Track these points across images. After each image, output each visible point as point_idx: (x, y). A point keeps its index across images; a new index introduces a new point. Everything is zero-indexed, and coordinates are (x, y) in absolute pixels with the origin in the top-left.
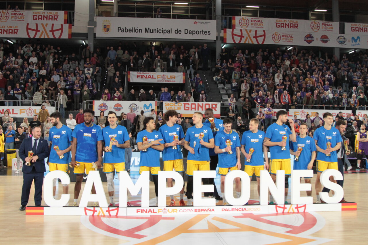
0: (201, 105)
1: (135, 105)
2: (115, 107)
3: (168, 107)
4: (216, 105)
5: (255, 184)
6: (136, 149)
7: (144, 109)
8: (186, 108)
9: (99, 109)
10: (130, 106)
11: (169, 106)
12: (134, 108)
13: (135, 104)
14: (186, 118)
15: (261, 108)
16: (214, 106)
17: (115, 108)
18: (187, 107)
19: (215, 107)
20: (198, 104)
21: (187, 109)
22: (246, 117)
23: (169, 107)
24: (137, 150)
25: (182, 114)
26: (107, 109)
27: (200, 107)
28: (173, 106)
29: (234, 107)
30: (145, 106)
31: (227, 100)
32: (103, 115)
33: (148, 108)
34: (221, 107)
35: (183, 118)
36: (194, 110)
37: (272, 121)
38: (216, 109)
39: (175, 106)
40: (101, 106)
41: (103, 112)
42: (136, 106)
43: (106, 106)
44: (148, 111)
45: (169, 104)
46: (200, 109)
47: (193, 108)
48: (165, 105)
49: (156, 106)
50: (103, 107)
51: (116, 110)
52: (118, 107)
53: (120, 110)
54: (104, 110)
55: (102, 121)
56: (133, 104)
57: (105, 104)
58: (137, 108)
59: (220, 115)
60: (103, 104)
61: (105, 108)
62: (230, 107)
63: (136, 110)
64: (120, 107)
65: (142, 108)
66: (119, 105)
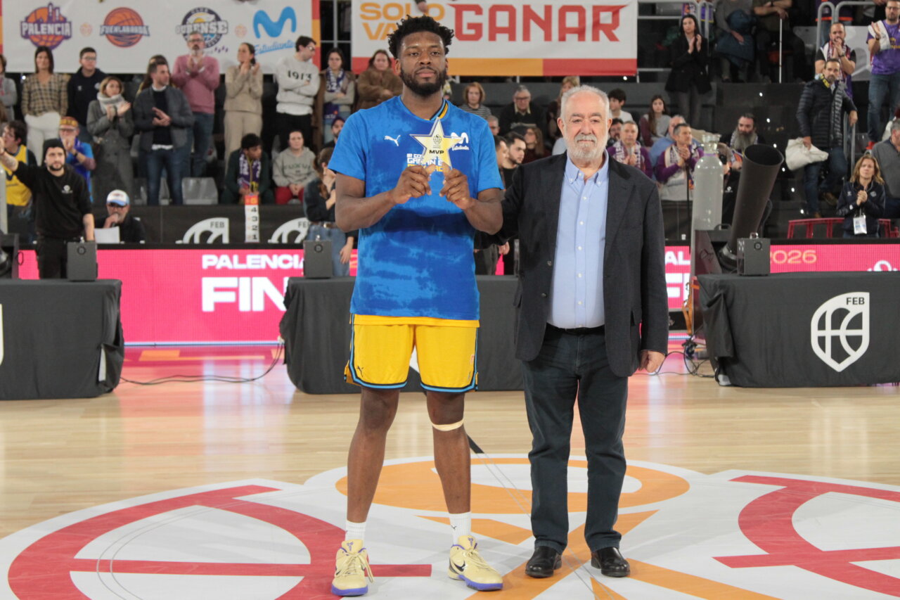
0: (541, 15)
1: (213, 17)
2: (107, 23)
3: (377, 23)
4: (615, 11)
6: (220, 237)
7: (258, 35)
8: (466, 31)
9: (26, 36)
10: (185, 22)
11: (383, 20)
12: (204, 29)
13: (211, 12)
15: (841, 22)
16: (606, 18)
17: (109, 30)
18: (471, 26)
19: (609, 21)
20: (527, 10)
21: (472, 32)
22: (764, 73)
23: (381, 26)
24: (226, 240)
26: (67, 37)
27: (533, 25)
28: (398, 17)
29: (707, 21)
30: (260, 19)
32: (50, 69)
33: (274, 31)
34: (640, 23)
36: (506, 36)
38: (616, 32)
40: (39, 22)
41: (48, 50)
42: (218, 19)
43: (64, 20)
44: (276, 48)
45: (381, 10)
46: (536, 31)
47: (503, 30)
48: (363, 17)
49: (318, 22)
50: (47, 27)
51: (116, 42)
52: (124, 28)
53: (134, 41)
54: (51, 39)
55: (49, 96)
56: (199, 9)
57: (54, 9)
58: (220, 31)
59: (635, 63)
60: (49, 13)
61: (58, 33)
62: (686, 20)
63: (218, 40)
64: (136, 28)
65: (245, 33)
66: (129, 17)
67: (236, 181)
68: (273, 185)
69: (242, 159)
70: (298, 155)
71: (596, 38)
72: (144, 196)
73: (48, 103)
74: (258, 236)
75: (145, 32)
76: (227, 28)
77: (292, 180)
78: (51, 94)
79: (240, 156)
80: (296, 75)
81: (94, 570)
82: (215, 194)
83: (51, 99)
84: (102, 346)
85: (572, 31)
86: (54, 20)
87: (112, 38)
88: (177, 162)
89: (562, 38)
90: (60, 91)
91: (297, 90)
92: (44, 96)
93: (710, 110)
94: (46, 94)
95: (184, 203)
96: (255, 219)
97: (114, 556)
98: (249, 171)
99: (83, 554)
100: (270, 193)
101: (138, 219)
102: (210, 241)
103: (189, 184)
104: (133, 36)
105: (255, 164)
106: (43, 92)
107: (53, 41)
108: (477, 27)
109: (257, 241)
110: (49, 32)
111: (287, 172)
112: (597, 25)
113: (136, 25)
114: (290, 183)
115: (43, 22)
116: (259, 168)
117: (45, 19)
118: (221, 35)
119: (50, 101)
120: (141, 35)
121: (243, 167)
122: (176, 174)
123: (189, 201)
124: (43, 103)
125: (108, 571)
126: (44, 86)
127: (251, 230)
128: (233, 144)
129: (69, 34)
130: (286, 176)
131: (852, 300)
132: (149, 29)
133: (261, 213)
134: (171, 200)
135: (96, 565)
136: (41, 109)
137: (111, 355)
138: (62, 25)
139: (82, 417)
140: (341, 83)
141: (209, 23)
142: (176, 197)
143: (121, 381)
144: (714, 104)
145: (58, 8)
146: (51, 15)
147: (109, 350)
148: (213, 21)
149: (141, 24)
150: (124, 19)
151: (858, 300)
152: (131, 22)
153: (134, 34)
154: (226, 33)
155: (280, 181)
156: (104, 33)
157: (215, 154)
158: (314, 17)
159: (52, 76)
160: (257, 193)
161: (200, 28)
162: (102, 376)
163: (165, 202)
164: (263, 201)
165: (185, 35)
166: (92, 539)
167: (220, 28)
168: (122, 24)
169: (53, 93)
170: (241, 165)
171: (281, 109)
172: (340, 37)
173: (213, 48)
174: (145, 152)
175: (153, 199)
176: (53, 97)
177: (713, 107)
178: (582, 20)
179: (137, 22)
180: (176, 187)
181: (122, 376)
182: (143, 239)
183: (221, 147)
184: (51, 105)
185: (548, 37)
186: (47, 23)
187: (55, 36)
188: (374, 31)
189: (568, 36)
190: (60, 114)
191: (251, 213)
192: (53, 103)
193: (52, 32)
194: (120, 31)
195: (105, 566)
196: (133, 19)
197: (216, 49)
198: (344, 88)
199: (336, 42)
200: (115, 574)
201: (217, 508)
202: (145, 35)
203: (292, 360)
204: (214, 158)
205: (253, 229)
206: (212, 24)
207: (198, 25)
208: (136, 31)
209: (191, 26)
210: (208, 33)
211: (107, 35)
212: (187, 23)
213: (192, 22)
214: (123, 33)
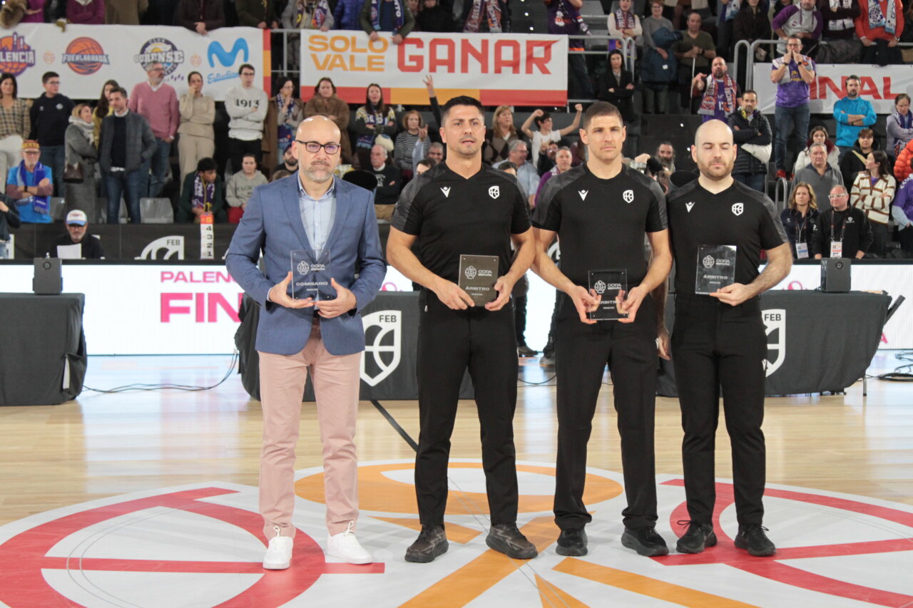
0: (479, 48)
1: (169, 47)
2: (68, 51)
3: (324, 54)
4: (548, 46)
7: (212, 64)
8: (408, 63)
10: (143, 51)
11: (330, 51)
12: (162, 58)
13: (167, 42)
16: (539, 52)
17: (71, 58)
18: (412, 58)
19: (542, 55)
20: (465, 43)
21: (414, 64)
22: (685, 105)
23: (328, 57)
25: (388, 90)
26: (31, 65)
27: (471, 57)
29: (633, 58)
30: (214, 49)
31: (602, 25)
32: (14, 95)
33: (227, 60)
36: (445, 68)
38: (548, 66)
39: (355, 50)
40: (4, 51)
41: (12, 77)
42: (174, 49)
43: (28, 49)
44: (228, 76)
45: (328, 42)
46: (474, 64)
47: (442, 63)
48: (311, 48)
49: (269, 53)
50: (11, 55)
51: (76, 69)
52: (85, 56)
53: (95, 68)
54: (15, 66)
55: (12, 121)
56: (156, 39)
57: (19, 38)
58: (176, 61)
59: (566, 95)
60: (14, 42)
61: (22, 61)
62: (614, 56)
63: (175, 69)
64: (97, 56)
65: (199, 62)
66: (90, 46)
67: (190, 202)
68: (226, 206)
69: (196, 181)
70: (250, 178)
71: (529, 71)
72: (104, 216)
73: (12, 127)
74: (212, 253)
75: (105, 61)
76: (183, 57)
77: (244, 201)
78: (14, 119)
79: (195, 179)
80: (244, 102)
81: (63, 567)
82: (171, 213)
83: (15, 123)
84: (67, 356)
85: (507, 64)
86: (18, 48)
87: (73, 65)
88: (134, 183)
89: (498, 71)
90: (23, 116)
91: (245, 117)
92: (8, 120)
93: (636, 139)
94: (9, 118)
95: (142, 222)
96: (209, 237)
97: (84, 553)
98: (203, 193)
99: (52, 553)
100: (223, 213)
101: (98, 237)
102: (167, 257)
103: (146, 204)
104: (95, 64)
105: (209, 186)
106: (7, 116)
107: (17, 69)
108: (419, 59)
109: (212, 257)
110: (14, 60)
111: (239, 193)
112: (530, 58)
113: (96, 54)
114: (242, 204)
115: (8, 51)
116: (213, 189)
117: (10, 48)
118: (177, 64)
119: (13, 125)
120: (102, 63)
121: (198, 190)
122: (134, 194)
123: (147, 220)
124: (7, 127)
125: (78, 568)
126: (8, 110)
127: (206, 248)
128: (188, 165)
129: (33, 62)
130: (238, 197)
131: (769, 316)
132: (109, 57)
133: (215, 231)
134: (129, 219)
135: (65, 563)
136: (5, 132)
137: (74, 364)
138: (27, 53)
139: (48, 423)
140: (292, 109)
141: (166, 52)
142: (134, 216)
143: (84, 389)
144: (639, 133)
145: (23, 37)
146: (15, 43)
147: (72, 359)
148: (170, 51)
149: (102, 54)
150: (85, 48)
151: (775, 316)
152: (92, 51)
153: (94, 62)
154: (182, 63)
155: (232, 201)
156: (66, 61)
157: (170, 176)
158: (265, 48)
159: (16, 102)
160: (210, 214)
161: (157, 57)
162: (66, 385)
163: (123, 221)
164: (217, 220)
165: (143, 63)
166: (62, 538)
167: (177, 57)
168: (83, 53)
169: (16, 117)
170: (196, 188)
171: (232, 134)
172: (290, 67)
173: (169, 76)
175: (113, 218)
176: (16, 121)
177: (637, 136)
178: (516, 54)
179: (97, 51)
180: (134, 206)
181: (85, 384)
182: (103, 256)
183: (176, 169)
184: (14, 129)
185: (485, 69)
186: (12, 51)
187: (20, 63)
188: (321, 63)
189: (504, 69)
190: (22, 137)
191: (207, 232)
192: (16, 127)
193: (17, 60)
194: (82, 60)
195: (74, 564)
196: (93, 48)
197: (172, 77)
198: (295, 115)
199: (285, 72)
200: (85, 571)
201: (180, 509)
202: (106, 63)
203: (246, 370)
204: (170, 179)
205: (208, 247)
206: (169, 53)
207: (155, 55)
208: (97, 60)
209: (149, 55)
210: (165, 62)
211: (69, 63)
212: (145, 52)
213: (150, 52)
214: (84, 61)
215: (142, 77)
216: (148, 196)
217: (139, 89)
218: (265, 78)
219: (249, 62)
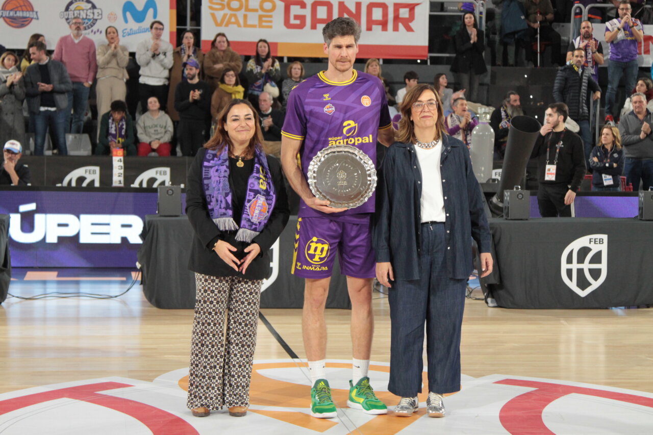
0: (353, 9)
1: (90, 5)
2: (4, 8)
3: (221, 13)
4: (412, 7)
5: (562, 322)
6: (93, 182)
7: (126, 21)
8: (293, 21)
10: (67, 9)
11: (227, 11)
12: (83, 15)
13: (89, 2)
14: (292, 60)
15: (590, 19)
16: (404, 13)
17: (6, 14)
18: (296, 17)
19: (407, 16)
21: (298, 22)
22: (528, 59)
23: (225, 15)
24: (97, 184)
25: (276, 44)
28: (239, 9)
30: (127, 7)
33: (139, 17)
34: (431, 17)
35: (281, 59)
37: (636, 71)
38: (412, 25)
39: (247, 9)
42: (94, 7)
44: (140, 31)
45: (225, 3)
47: (322, 21)
48: (211, 8)
49: (175, 11)
51: (11, 23)
52: (18, 12)
53: (26, 23)
58: (96, 17)
59: (427, 50)
62: (467, 16)
63: (94, 24)
64: (28, 12)
65: (115, 19)
66: (22, 4)
68: (137, 141)
69: (110, 121)
71: (396, 29)
74: (122, 182)
75: (35, 16)
76: (101, 14)
79: (109, 118)
82: (90, 147)
85: (377, 23)
87: (8, 20)
89: (369, 29)
93: (486, 88)
96: (120, 168)
98: (116, 130)
100: (133, 147)
101: (26, 166)
102: (85, 184)
104: (27, 19)
105: (121, 124)
108: (302, 18)
109: (122, 185)
111: (148, 130)
112: (397, 18)
113: (27, 11)
114: (151, 141)
116: (124, 127)
118: (96, 20)
120: (32, 19)
121: (112, 128)
122: (60, 131)
127: (117, 177)
128: (104, 108)
130: (147, 135)
131: (593, 240)
132: (39, 14)
133: (125, 163)
134: (53, 151)
137: (1, 275)
141: (87, 10)
143: (8, 296)
144: (489, 82)
148: (90, 9)
149: (33, 11)
150: (18, 5)
151: (598, 240)
152: (24, 8)
153: (25, 17)
154: (101, 19)
155: (143, 138)
156: (2, 16)
157: (90, 115)
158: (171, 8)
161: (80, 14)
163: (48, 153)
164: (127, 154)
165: (67, 19)
167: (96, 14)
168: (16, 10)
170: (110, 126)
171: (142, 80)
172: (192, 24)
173: (90, 30)
174: (33, 113)
175: (39, 151)
177: (487, 85)
178: (385, 14)
179: (29, 8)
181: (9, 292)
183: (94, 110)
188: (219, 20)
189: (374, 27)
191: (118, 162)
194: (15, 15)
196: (25, 6)
197: (92, 31)
201: (82, 400)
202: (35, 19)
203: (147, 282)
204: (89, 118)
205: (119, 176)
206: (89, 11)
207: (78, 12)
208: (28, 15)
209: (72, 12)
210: (86, 18)
211: (4, 18)
212: (69, 10)
213: (73, 9)
214: (17, 16)
215: (66, 30)
216: (70, 132)
217: (64, 40)
218: (171, 33)
219: (158, 19)
